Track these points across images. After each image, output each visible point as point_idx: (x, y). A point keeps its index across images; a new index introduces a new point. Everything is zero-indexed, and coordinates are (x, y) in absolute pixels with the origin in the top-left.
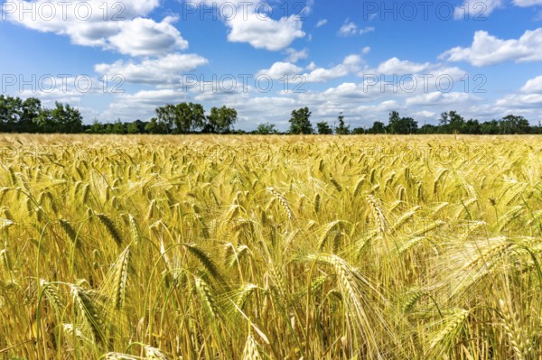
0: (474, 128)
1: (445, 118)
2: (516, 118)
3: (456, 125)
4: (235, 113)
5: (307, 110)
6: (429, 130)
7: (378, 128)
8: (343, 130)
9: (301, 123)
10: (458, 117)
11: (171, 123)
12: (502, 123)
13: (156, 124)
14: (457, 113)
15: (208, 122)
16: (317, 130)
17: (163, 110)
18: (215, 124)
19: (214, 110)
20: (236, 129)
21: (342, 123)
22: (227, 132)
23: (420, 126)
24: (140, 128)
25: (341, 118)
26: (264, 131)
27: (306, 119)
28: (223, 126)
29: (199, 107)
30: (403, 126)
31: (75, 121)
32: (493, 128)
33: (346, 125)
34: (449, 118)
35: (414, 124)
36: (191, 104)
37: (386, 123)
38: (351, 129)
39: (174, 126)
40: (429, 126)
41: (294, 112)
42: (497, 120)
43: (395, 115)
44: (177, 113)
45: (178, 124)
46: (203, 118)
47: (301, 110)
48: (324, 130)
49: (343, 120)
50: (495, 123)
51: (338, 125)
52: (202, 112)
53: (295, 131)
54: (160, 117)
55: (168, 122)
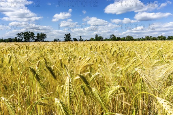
0: (119, 39)
1: (111, 36)
2: (130, 37)
3: (114, 39)
4: (46, 35)
5: (70, 34)
6: (106, 40)
7: (92, 39)
8: (81, 40)
9: (68, 38)
10: (115, 36)
13: (17, 39)
14: (114, 35)
15: (36, 38)
16: (73, 40)
17: (19, 34)
18: (39, 39)
19: (38, 34)
20: (46, 41)
21: (81, 38)
23: (104, 39)
24: (10, 40)
25: (80, 36)
26: (56, 40)
27: (70, 37)
28: (42, 40)
29: (32, 33)
30: (99, 39)
33: (82, 39)
34: (112, 36)
35: (103, 38)
36: (30, 32)
37: (95, 38)
38: (84, 40)
39: (24, 40)
41: (66, 35)
42: (125, 37)
43: (97, 35)
44: (25, 35)
45: (25, 38)
46: (34, 37)
47: (68, 34)
48: (75, 40)
49: (81, 37)
50: (125, 38)
51: (80, 39)
52: (34, 35)
53: (66, 41)
54: (18, 37)
55: (21, 38)
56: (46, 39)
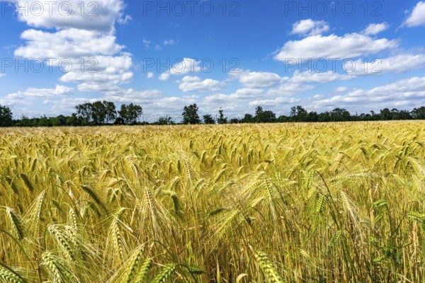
0: (313, 118)
1: (294, 111)
2: (341, 110)
3: (302, 116)
4: (141, 108)
5: (195, 106)
6: (283, 119)
7: (248, 119)
8: (222, 121)
9: (191, 116)
10: (303, 110)
11: (88, 117)
12: (332, 114)
13: (76, 118)
14: (303, 107)
15: (118, 115)
16: (203, 121)
17: (81, 107)
18: (125, 117)
19: (123, 107)
20: (142, 121)
21: (222, 115)
22: (135, 123)
23: (277, 117)
24: (62, 121)
25: (221, 112)
26: (162, 122)
27: (195, 113)
28: (131, 119)
29: (111, 104)
30: (265, 117)
31: (7, 116)
32: (326, 118)
33: (224, 117)
34: (297, 111)
35: (274, 115)
36: (105, 102)
37: (254, 115)
38: (228, 120)
39: (91, 120)
40: (284, 117)
41: (186, 108)
42: (329, 112)
43: (259, 109)
44: (93, 109)
45: (94, 116)
46: (115, 112)
47: (191, 106)
48: (209, 120)
49: (223, 113)
50: (327, 114)
51: (219, 117)
52: (114, 107)
53: (186, 122)
54: (79, 112)
55: (86, 116)
56: (140, 119)
